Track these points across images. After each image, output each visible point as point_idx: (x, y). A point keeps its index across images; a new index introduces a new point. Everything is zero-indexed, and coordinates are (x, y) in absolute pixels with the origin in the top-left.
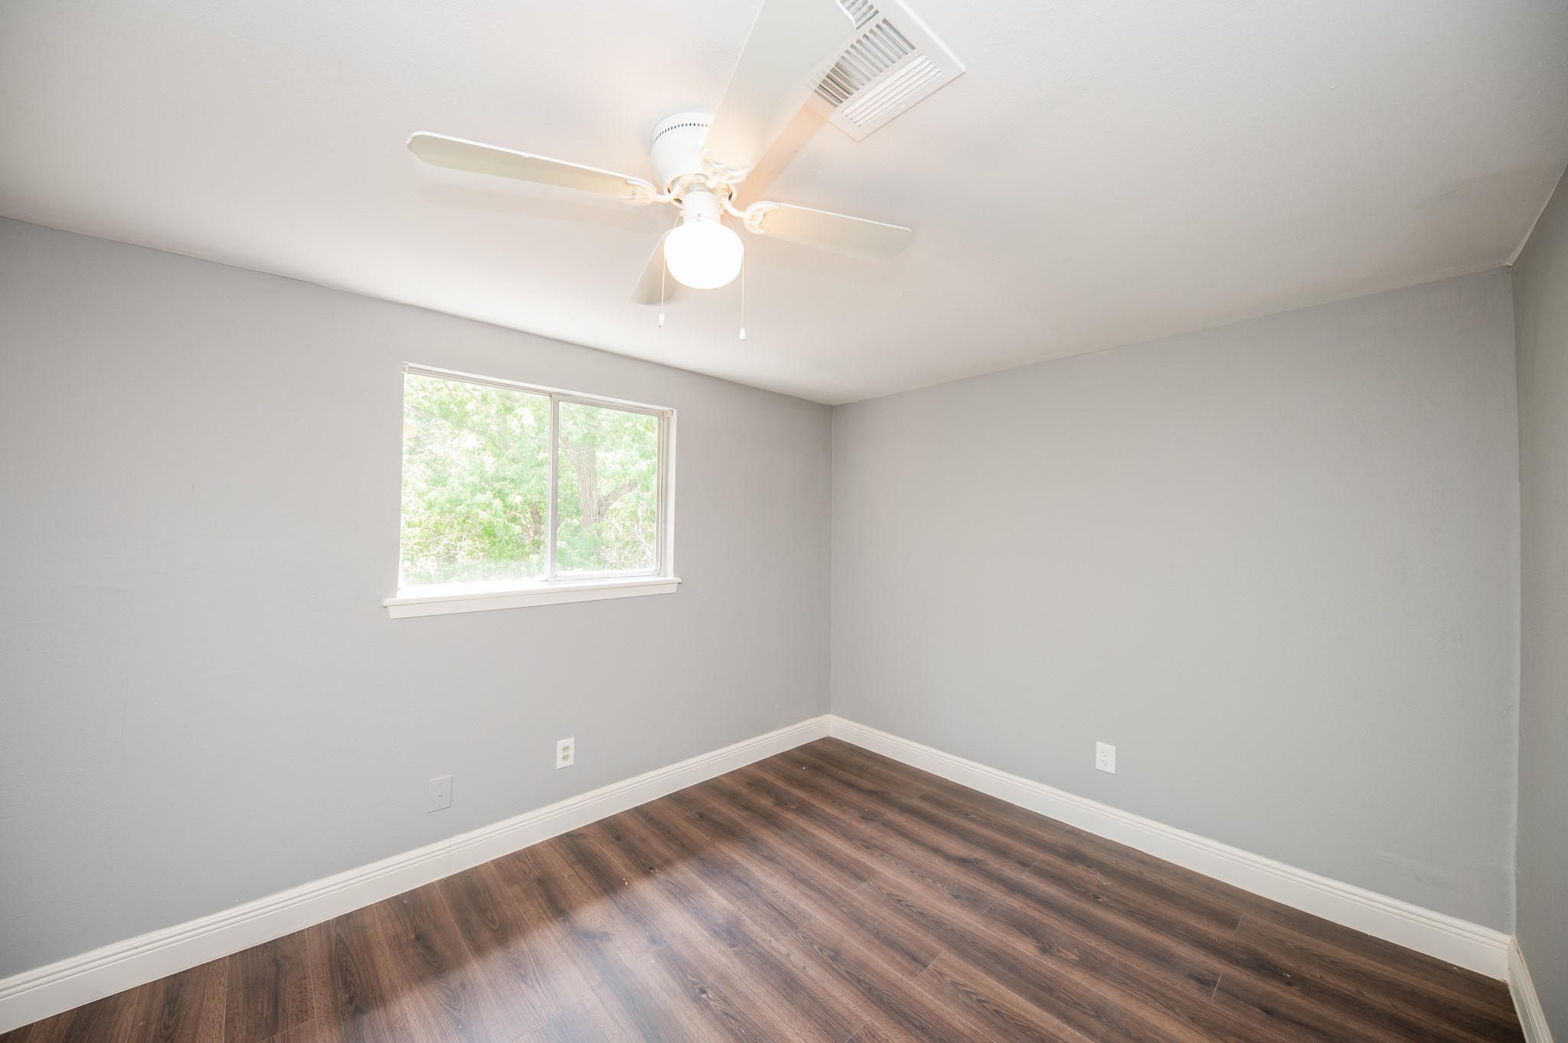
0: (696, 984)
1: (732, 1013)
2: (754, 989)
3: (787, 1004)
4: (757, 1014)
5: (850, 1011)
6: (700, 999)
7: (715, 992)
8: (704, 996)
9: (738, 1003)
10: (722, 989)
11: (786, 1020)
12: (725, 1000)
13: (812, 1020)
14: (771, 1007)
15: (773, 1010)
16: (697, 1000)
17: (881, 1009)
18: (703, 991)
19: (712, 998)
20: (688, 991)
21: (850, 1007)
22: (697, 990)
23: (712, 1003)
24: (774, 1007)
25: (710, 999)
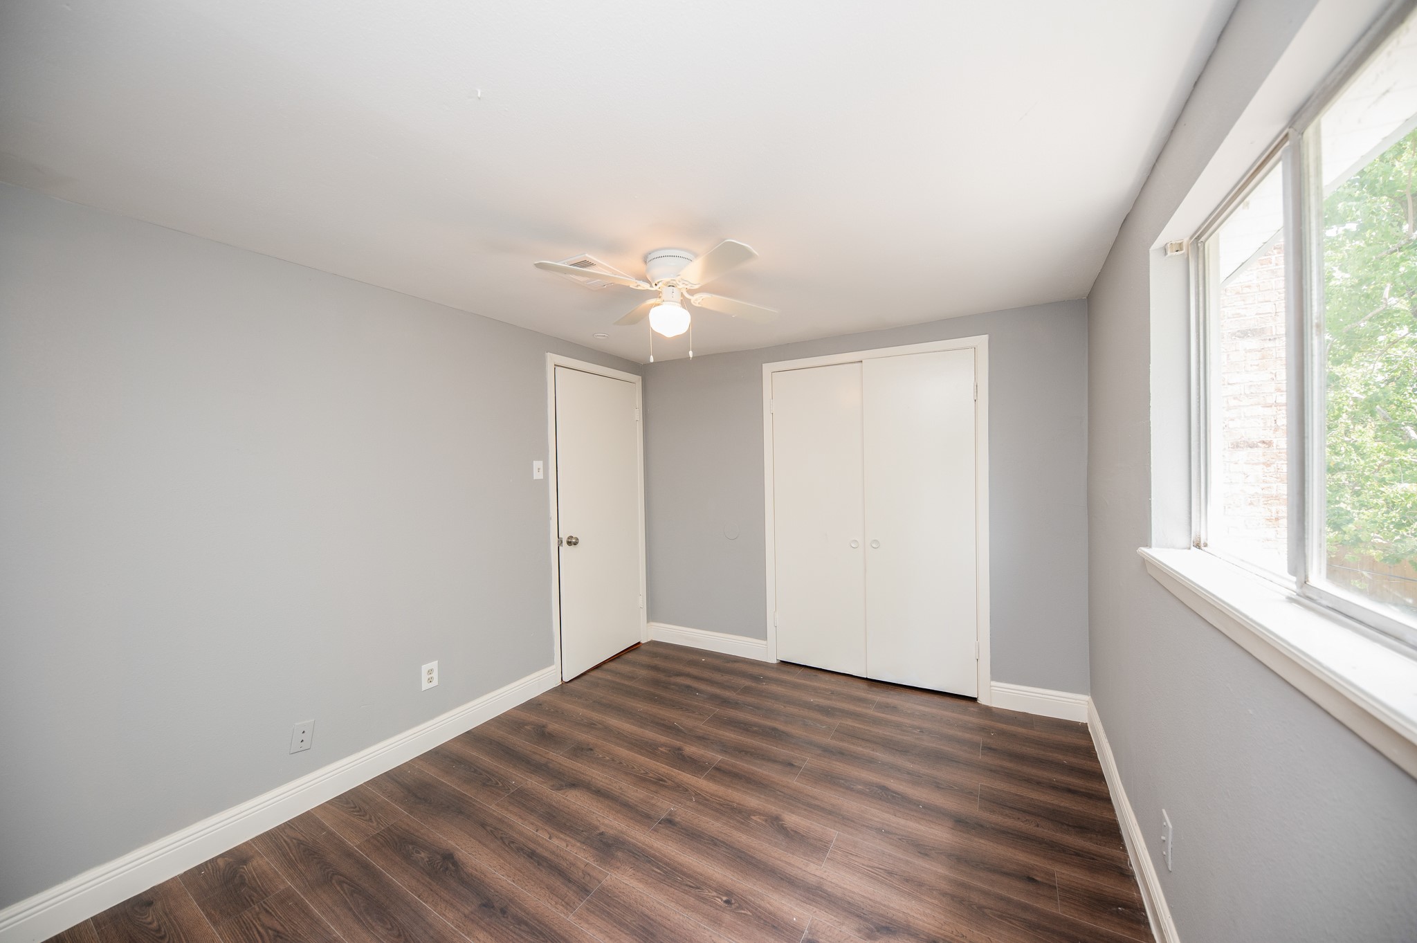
0: (738, 908)
1: (693, 891)
2: (681, 918)
3: (647, 912)
4: (672, 895)
5: (587, 921)
6: (726, 895)
7: (716, 904)
8: (725, 898)
9: (692, 900)
10: (712, 909)
11: (645, 898)
12: (703, 900)
13: (622, 902)
14: (661, 904)
15: (659, 903)
16: (729, 893)
17: (555, 932)
18: (727, 902)
19: (717, 899)
20: (744, 900)
21: (586, 926)
22: (733, 901)
23: (715, 894)
24: (658, 906)
25: (718, 897)
